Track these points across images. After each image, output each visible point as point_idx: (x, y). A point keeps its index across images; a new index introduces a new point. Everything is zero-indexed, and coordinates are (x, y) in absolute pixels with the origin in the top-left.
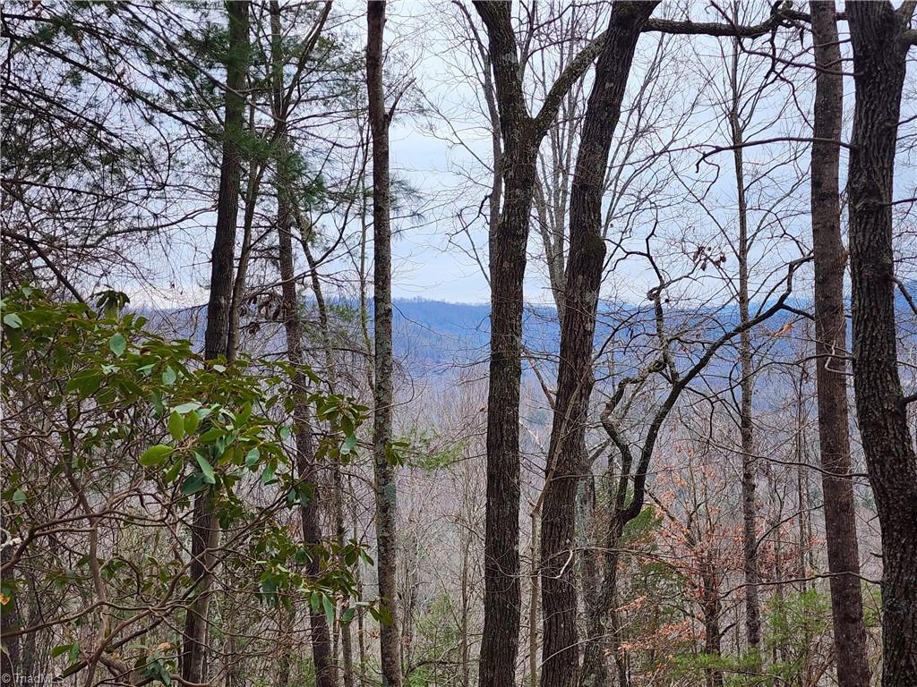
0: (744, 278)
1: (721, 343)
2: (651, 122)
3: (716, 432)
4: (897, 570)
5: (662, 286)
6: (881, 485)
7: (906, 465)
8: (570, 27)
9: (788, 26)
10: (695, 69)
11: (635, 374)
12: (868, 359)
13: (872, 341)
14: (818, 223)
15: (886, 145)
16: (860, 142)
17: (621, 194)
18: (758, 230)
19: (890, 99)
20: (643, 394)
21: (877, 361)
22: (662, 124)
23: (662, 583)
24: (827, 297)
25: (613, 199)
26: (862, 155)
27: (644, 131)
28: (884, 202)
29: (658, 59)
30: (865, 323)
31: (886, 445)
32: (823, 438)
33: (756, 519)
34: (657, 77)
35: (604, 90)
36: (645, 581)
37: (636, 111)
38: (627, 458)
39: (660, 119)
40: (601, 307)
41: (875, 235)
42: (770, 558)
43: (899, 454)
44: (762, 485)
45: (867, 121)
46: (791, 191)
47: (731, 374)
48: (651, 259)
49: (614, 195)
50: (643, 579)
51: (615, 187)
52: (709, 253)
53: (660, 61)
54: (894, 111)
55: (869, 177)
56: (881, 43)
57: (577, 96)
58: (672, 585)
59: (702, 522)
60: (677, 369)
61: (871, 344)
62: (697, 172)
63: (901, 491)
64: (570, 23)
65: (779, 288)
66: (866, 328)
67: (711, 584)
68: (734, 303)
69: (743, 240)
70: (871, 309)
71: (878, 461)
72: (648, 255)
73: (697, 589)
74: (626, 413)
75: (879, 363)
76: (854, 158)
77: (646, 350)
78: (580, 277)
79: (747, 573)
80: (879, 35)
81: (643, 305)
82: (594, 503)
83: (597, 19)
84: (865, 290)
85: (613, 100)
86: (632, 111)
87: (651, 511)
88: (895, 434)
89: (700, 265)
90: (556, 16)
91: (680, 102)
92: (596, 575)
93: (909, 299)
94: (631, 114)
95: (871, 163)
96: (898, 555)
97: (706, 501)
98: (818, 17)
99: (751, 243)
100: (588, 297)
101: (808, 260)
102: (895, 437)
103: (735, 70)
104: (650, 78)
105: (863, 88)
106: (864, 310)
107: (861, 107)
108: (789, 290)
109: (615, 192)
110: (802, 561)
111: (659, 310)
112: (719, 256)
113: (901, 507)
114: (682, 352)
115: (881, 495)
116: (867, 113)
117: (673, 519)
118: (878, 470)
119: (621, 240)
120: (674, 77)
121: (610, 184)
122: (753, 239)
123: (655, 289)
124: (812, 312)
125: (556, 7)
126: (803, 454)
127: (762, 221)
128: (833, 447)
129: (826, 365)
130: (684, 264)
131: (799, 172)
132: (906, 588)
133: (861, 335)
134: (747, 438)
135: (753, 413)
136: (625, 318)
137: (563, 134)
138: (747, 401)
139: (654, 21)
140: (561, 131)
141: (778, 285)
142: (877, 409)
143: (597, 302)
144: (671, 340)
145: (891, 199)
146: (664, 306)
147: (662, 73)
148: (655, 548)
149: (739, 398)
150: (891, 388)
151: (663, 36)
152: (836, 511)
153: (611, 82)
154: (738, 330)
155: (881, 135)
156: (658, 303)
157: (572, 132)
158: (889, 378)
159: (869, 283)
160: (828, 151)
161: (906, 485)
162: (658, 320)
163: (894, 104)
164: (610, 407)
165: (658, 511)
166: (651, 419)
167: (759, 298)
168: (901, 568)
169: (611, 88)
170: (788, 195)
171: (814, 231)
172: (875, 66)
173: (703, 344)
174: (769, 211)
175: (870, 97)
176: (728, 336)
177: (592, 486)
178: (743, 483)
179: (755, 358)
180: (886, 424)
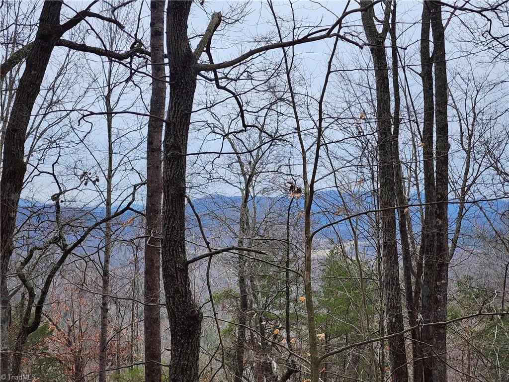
0: (109, 192)
1: (93, 228)
2: (60, 98)
3: (88, 279)
4: (178, 358)
5: (61, 193)
6: (172, 310)
7: (186, 299)
8: (13, 36)
9: (139, 57)
10: (87, 72)
11: (41, 245)
12: (170, 239)
13: (172, 229)
14: (150, 164)
15: (185, 123)
16: (171, 120)
17: (40, 137)
18: (119, 166)
19: (188, 98)
20: (46, 256)
21: (175, 241)
22: (66, 100)
23: (50, 368)
24: (153, 205)
25: (34, 140)
26: (172, 126)
27: (55, 103)
28: (182, 154)
29: (66, 63)
30: (169, 219)
31: (177, 288)
32: (146, 282)
33: (108, 329)
34: (65, 73)
35: (31, 75)
36: (40, 368)
37: (51, 91)
38: (32, 295)
39: (66, 97)
40: (21, 203)
41: (177, 171)
42: (114, 350)
43: (183, 293)
44: (112, 309)
45: (175, 109)
46: (138, 146)
47: (99, 245)
48: (54, 176)
49: (35, 138)
50: (38, 367)
51: (36, 133)
52: (90, 176)
53: (67, 65)
54: (189, 105)
55: (175, 139)
56: (184, 67)
57: (15, 77)
58: (56, 370)
59: (77, 332)
60: (67, 242)
61: (172, 231)
62: (79, 125)
63: (183, 313)
64: (13, 34)
65: (128, 198)
66: (169, 222)
67: (80, 368)
68: (103, 205)
69: (110, 170)
70: (173, 212)
71: (171, 297)
72: (53, 174)
73: (71, 371)
74: (34, 268)
75: (176, 242)
76: (168, 128)
77: (48, 231)
78: (9, 184)
79: (100, 360)
80: (183, 63)
81: (48, 203)
82: (10, 323)
83: (30, 34)
84: (170, 201)
85: (36, 81)
86: (49, 90)
87: (45, 327)
88: (181, 281)
89: (84, 182)
90: (5, 28)
91: (78, 89)
92: (8, 367)
93: (192, 207)
94: (48, 92)
95: (176, 131)
96: (179, 349)
97: (80, 320)
98: (155, 53)
99: (114, 172)
100: (13, 197)
101: (144, 184)
102: (181, 283)
103: (110, 77)
104: (60, 74)
105: (174, 90)
106: (169, 212)
107: (172, 101)
108: (133, 200)
109: (36, 136)
110: (132, 352)
111: (58, 207)
112: (95, 178)
113: (183, 322)
114: (70, 232)
115: (172, 317)
116: (175, 104)
117: (59, 330)
118: (171, 302)
119: (38, 164)
120: (75, 75)
121: (33, 131)
122: (115, 171)
123: (56, 194)
124: (144, 213)
125: (5, 24)
126: (136, 291)
127: (121, 161)
128: (150, 287)
129: (147, 242)
130: (75, 182)
131: (142, 136)
132: (182, 368)
133: (167, 226)
134: (106, 282)
135: (110, 268)
136: (35, 211)
137: (5, 98)
138: (107, 261)
139: (64, 40)
140: (3, 96)
141: (128, 197)
142: (173, 267)
143: (18, 201)
144: (64, 225)
145: (186, 152)
146: (62, 205)
147: (68, 72)
148: (47, 348)
149: (103, 259)
150: (181, 255)
151: (69, 51)
152: (151, 323)
153: (35, 70)
154: (104, 221)
155: (182, 117)
156: (58, 203)
157: (11, 97)
158: (180, 250)
159: (172, 197)
160: (156, 126)
161: (185, 310)
162: (57, 213)
163: (190, 101)
164: (23, 264)
165: (51, 326)
166: (49, 271)
167: (118, 203)
168: (180, 357)
169: (35, 74)
170: (136, 148)
171: (147, 168)
172: (181, 79)
173: (83, 228)
174: (125, 156)
175: (177, 96)
176: (98, 224)
177: (10, 312)
178: (102, 308)
179: (113, 237)
180: (177, 276)
